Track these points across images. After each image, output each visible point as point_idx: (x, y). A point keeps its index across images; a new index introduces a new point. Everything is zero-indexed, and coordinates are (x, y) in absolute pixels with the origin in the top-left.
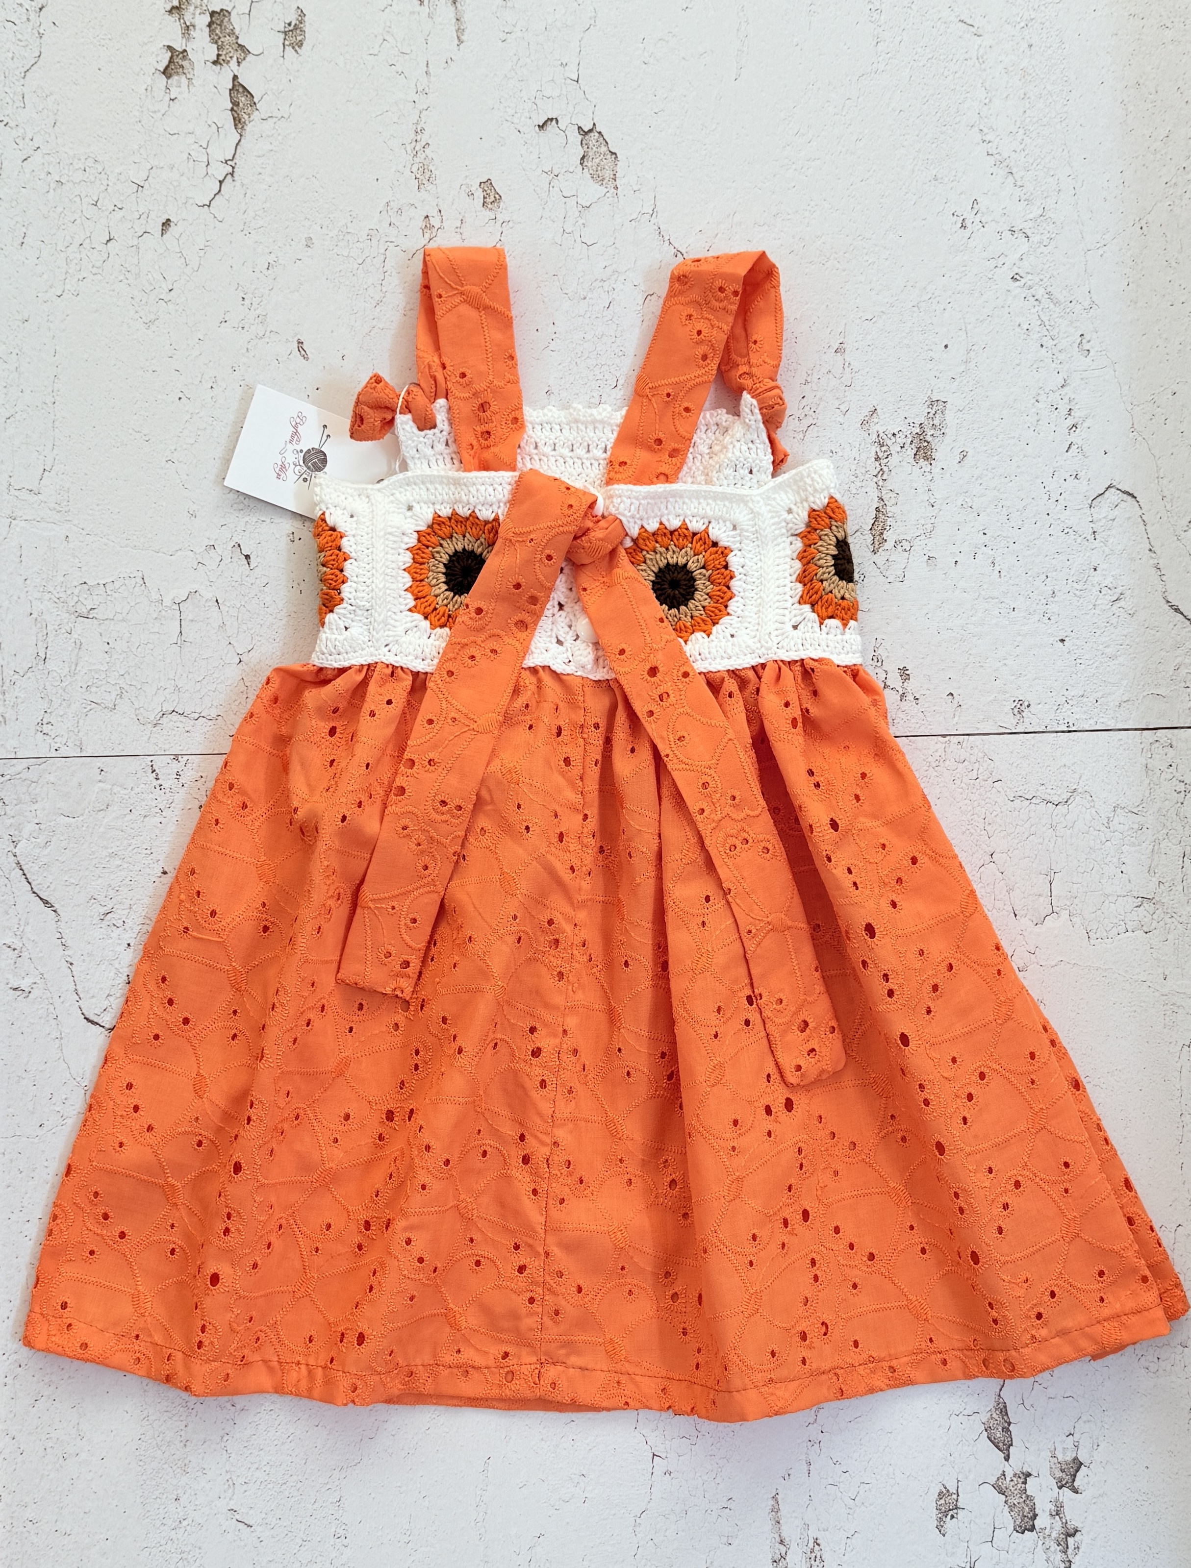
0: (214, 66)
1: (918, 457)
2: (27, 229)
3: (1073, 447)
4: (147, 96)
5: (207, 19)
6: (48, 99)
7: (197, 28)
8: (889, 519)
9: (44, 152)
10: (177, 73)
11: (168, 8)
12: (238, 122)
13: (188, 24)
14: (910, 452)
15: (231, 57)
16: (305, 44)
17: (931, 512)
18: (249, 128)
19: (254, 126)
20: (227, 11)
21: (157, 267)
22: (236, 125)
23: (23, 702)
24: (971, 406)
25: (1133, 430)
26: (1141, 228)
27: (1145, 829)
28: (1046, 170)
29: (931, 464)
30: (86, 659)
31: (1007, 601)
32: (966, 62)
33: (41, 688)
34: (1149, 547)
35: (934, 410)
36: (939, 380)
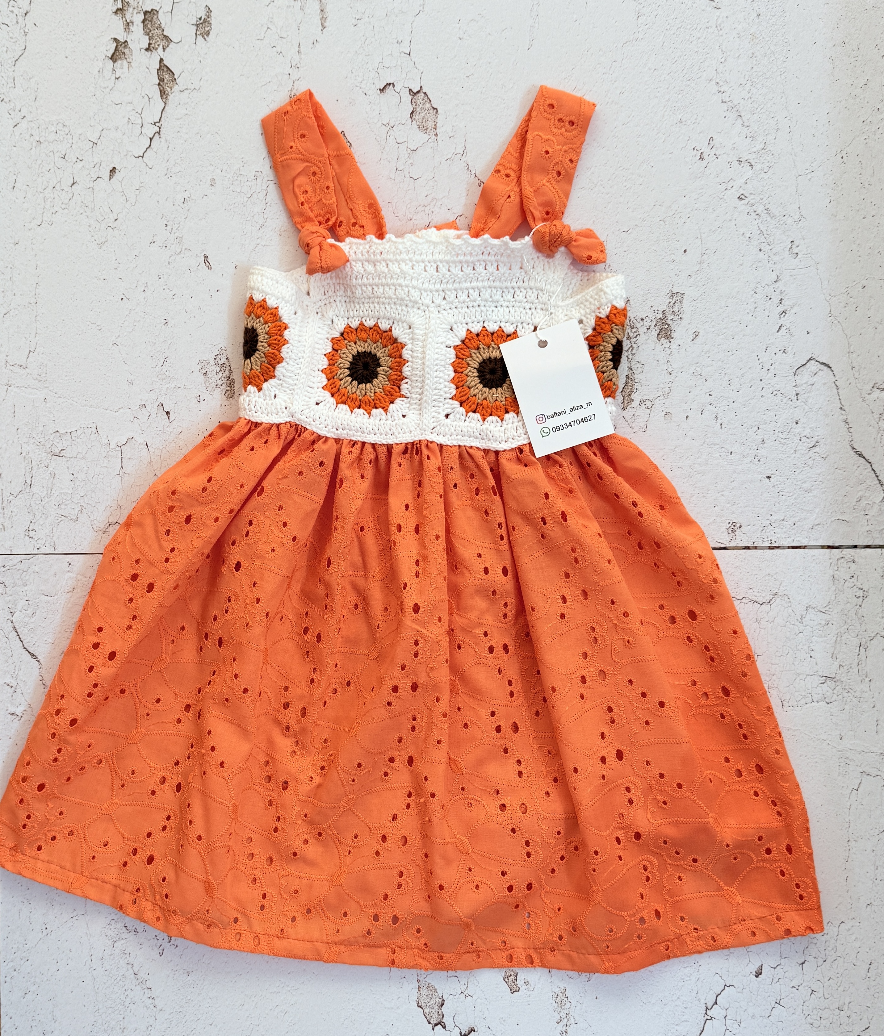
0: (146, 52)
1: (660, 336)
2: (17, 177)
3: (783, 329)
4: (99, 76)
5: (142, 17)
6: (31, 80)
7: (134, 24)
8: (636, 384)
9: (29, 120)
10: (121, 58)
11: (115, 10)
12: (163, 94)
13: (128, 21)
14: (654, 332)
15: (158, 45)
16: (211, 33)
17: (668, 378)
18: (171, 97)
19: (175, 96)
20: (156, 11)
21: (106, 203)
22: (161, 96)
23: (16, 515)
24: (703, 297)
25: (830, 315)
26: (842, 158)
27: (830, 625)
28: (767, 113)
29: (670, 342)
30: (58, 485)
31: (726, 447)
32: (707, 30)
33: (28, 505)
34: (840, 406)
35: (674, 300)
36: (679, 277)
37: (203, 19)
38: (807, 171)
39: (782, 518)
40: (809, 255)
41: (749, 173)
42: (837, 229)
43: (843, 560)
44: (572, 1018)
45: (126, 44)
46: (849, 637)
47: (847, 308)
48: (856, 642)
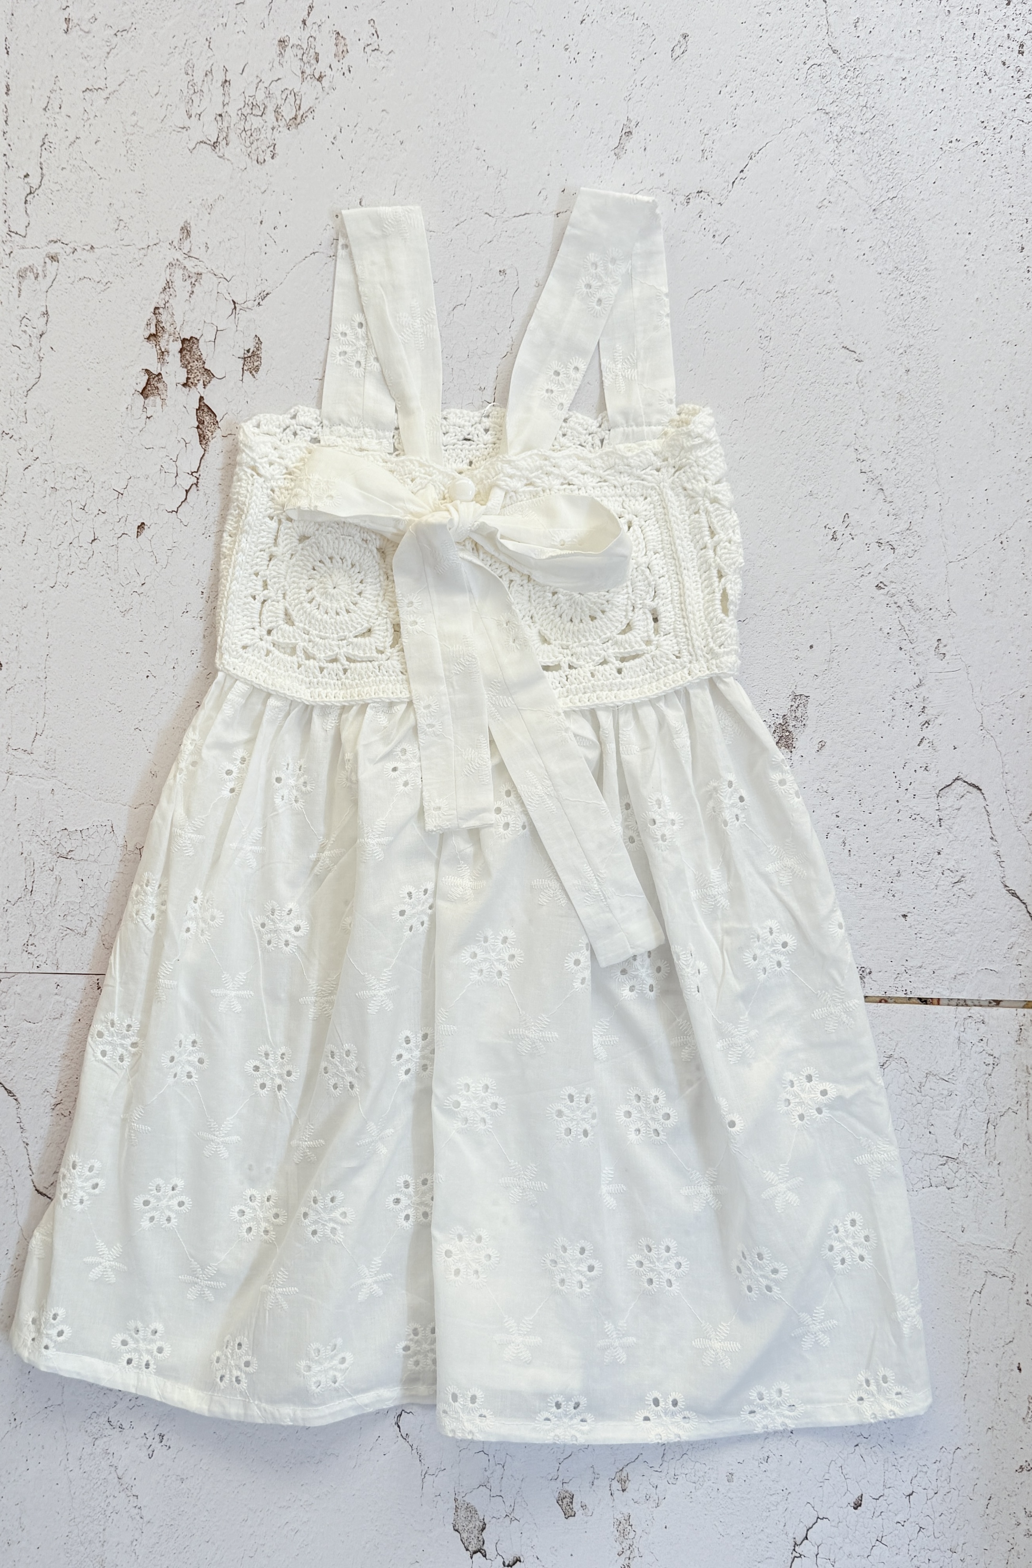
0: (184, 388)
1: (779, 745)
2: (27, 529)
3: (925, 742)
4: (127, 414)
5: (179, 345)
6: (46, 415)
7: (170, 353)
9: (43, 462)
10: (153, 394)
11: (147, 336)
12: (202, 438)
13: (163, 350)
15: (198, 380)
16: (261, 368)
18: (212, 443)
19: (216, 442)
20: (196, 339)
21: (133, 564)
22: (201, 441)
23: (13, 927)
24: (831, 701)
25: (982, 728)
26: (1002, 543)
27: (953, 1096)
28: (915, 487)
29: (791, 752)
30: (64, 892)
31: (855, 878)
32: (846, 386)
33: (28, 915)
34: (990, 835)
35: (797, 703)
36: (803, 677)
37: (251, 351)
38: (960, 558)
39: (919, 965)
40: (959, 656)
41: (890, 557)
42: (993, 627)
43: (970, 1020)
44: (636, 1550)
45: (160, 377)
46: (976, 1111)
47: (1001, 721)
48: (984, 1117)
